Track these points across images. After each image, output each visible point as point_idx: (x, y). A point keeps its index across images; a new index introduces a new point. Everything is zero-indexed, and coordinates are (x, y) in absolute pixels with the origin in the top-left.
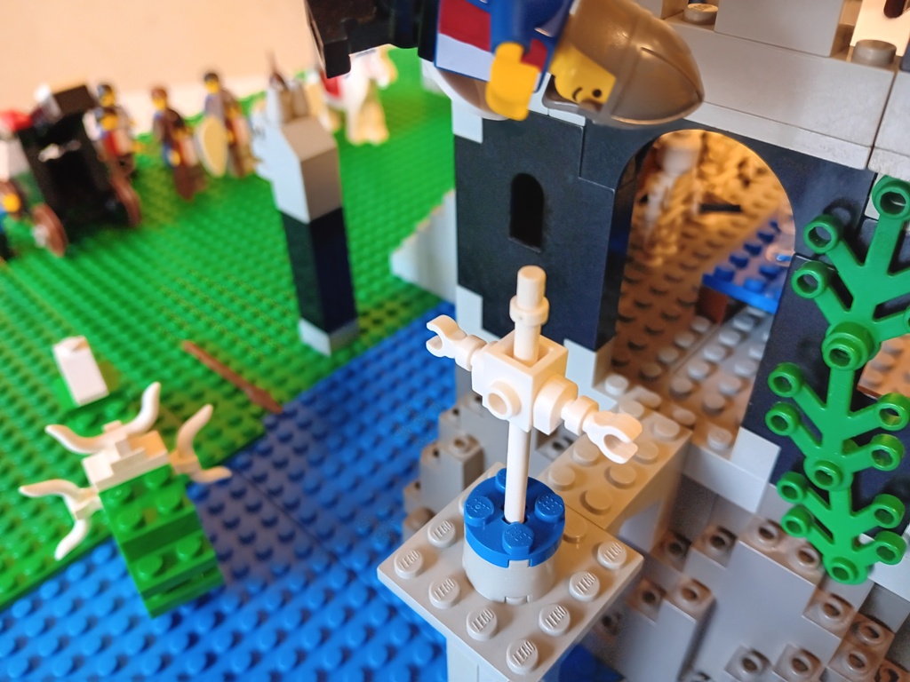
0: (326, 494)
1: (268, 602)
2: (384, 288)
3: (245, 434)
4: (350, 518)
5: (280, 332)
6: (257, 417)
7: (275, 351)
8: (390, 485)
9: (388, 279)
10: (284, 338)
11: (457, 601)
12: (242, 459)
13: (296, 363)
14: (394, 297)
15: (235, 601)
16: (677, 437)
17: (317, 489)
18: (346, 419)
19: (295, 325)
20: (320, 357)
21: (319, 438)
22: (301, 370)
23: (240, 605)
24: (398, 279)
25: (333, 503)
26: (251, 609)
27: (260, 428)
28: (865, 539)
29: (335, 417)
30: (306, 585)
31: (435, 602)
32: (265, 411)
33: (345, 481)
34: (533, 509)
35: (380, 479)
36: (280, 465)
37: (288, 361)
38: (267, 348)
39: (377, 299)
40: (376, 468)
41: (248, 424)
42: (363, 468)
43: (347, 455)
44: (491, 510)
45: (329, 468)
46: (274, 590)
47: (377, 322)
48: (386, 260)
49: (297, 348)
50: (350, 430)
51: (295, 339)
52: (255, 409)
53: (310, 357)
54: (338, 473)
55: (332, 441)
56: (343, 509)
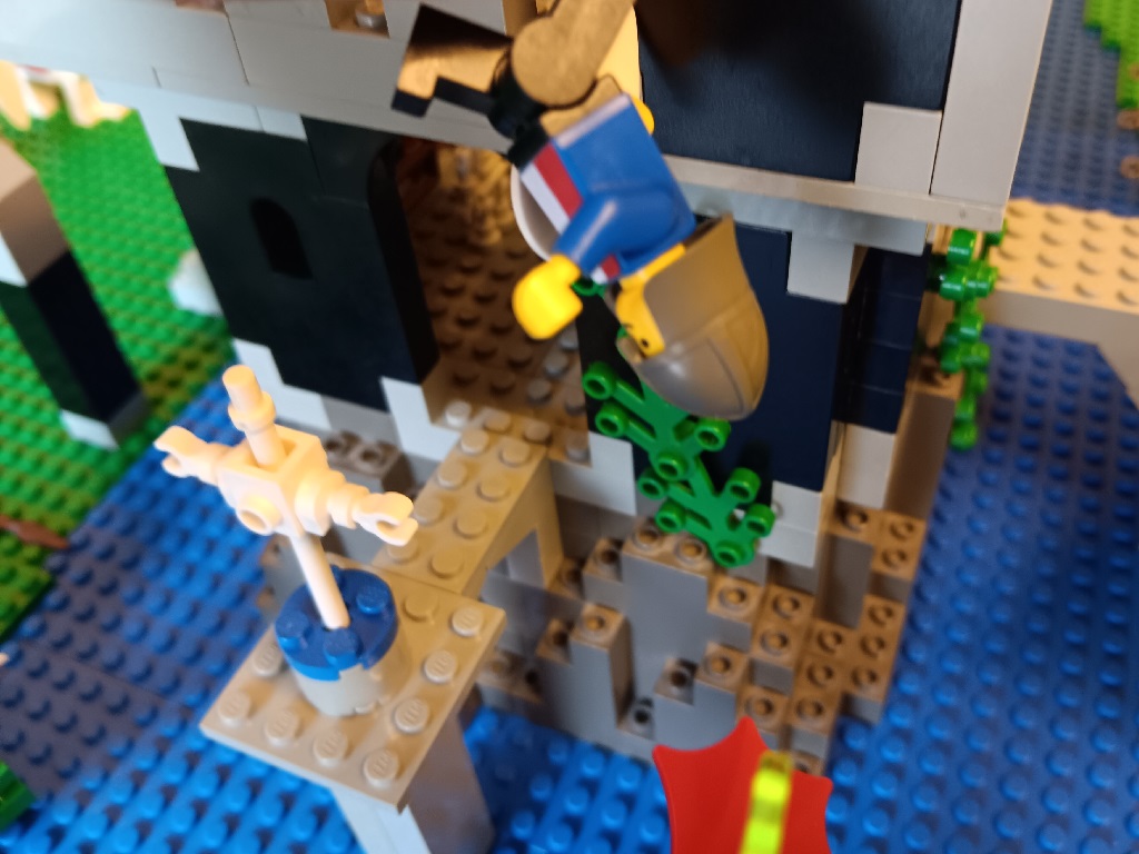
0: (157, 636)
1: (116, 794)
2: (172, 333)
3: (27, 591)
4: (199, 654)
5: (39, 434)
6: (35, 562)
7: (39, 463)
8: (242, 596)
9: (176, 317)
10: (47, 442)
11: (299, 732)
12: (30, 625)
13: (73, 472)
14: (189, 342)
15: (72, 806)
16: (529, 459)
17: (144, 632)
18: (159, 531)
19: (56, 421)
20: (104, 454)
21: (131, 564)
22: (81, 480)
23: (80, 810)
24: (190, 314)
25: (171, 643)
26: (96, 808)
27: (44, 576)
28: (740, 514)
29: (143, 532)
30: (160, 757)
31: (275, 741)
32: (46, 550)
33: (178, 612)
34: (355, 605)
35: (224, 596)
36: (86, 617)
37: (60, 472)
38: (26, 463)
39: (166, 350)
40: (217, 582)
41: (27, 574)
42: (198, 588)
43: (172, 577)
44: (303, 623)
45: (152, 601)
46: (121, 775)
47: (174, 384)
48: (165, 293)
49: (68, 450)
50: (168, 543)
51: (62, 438)
52: (31, 552)
53: (89, 458)
54: (167, 603)
55: (148, 565)
56: (184, 648)
